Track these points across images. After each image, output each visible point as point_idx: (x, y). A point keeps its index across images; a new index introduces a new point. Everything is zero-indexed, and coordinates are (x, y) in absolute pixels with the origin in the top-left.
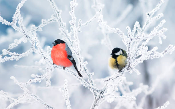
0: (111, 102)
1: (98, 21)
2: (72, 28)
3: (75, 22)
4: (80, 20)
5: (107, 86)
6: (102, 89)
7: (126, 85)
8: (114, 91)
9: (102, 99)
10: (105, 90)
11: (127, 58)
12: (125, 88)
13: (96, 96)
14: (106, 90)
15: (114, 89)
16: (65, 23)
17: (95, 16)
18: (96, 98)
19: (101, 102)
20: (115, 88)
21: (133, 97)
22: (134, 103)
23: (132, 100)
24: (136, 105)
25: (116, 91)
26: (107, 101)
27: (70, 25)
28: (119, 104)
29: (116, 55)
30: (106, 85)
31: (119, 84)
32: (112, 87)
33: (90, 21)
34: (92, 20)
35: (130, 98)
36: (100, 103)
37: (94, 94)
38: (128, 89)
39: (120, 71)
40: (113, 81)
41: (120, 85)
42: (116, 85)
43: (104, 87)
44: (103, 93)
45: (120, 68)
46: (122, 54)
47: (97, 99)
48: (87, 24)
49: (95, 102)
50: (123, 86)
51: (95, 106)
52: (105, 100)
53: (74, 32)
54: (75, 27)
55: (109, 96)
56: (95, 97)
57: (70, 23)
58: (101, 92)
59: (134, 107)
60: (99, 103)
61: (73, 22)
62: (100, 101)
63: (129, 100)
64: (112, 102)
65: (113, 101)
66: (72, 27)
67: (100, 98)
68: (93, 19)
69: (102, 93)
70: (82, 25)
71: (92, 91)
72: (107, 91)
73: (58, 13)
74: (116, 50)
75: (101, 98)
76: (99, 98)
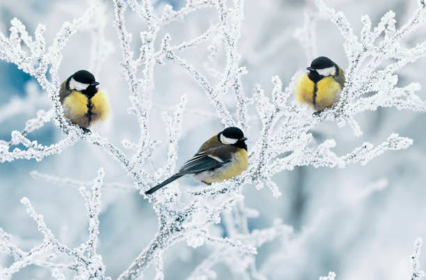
0: (195, 247)
1: (209, 48)
2: (144, 51)
3: (154, 39)
4: (167, 35)
5: (194, 207)
6: (183, 211)
7: (241, 213)
8: (209, 221)
9: (176, 234)
10: (188, 214)
11: (342, 88)
12: (238, 221)
13: (164, 223)
14: (191, 214)
15: (209, 216)
16: (130, 35)
17: (205, 34)
18: (162, 229)
19: (173, 240)
20: (213, 215)
21: (250, 247)
22: (250, 260)
23: (246, 254)
24: (254, 268)
25: (215, 224)
26: (188, 241)
27: (141, 42)
28: (215, 257)
29: (318, 74)
30: (192, 203)
31: (225, 208)
32: (207, 212)
33: (190, 43)
34: (196, 42)
35: (244, 246)
36: (170, 242)
37: (159, 219)
38: (245, 226)
39: (318, 113)
40: (213, 198)
41: (228, 212)
42: (217, 208)
43: (187, 207)
44: (183, 220)
45: (319, 107)
46: (334, 77)
47: (164, 231)
48: (183, 49)
49: (158, 238)
50: (234, 215)
51: (156, 246)
52: (183, 239)
53: (146, 62)
54: (152, 49)
55: (194, 232)
56: (161, 225)
57: (142, 37)
58: (177, 217)
59: (249, 270)
60: (168, 243)
61: (150, 35)
62: (171, 239)
63: (239, 252)
64: (198, 247)
65: (201, 244)
66: (144, 48)
67: (172, 230)
68: (199, 40)
69: (181, 220)
70: (168, 48)
71: (157, 211)
72: (191, 218)
73: (120, 7)
74: (323, 63)
75: (174, 230)
76: (170, 231)
